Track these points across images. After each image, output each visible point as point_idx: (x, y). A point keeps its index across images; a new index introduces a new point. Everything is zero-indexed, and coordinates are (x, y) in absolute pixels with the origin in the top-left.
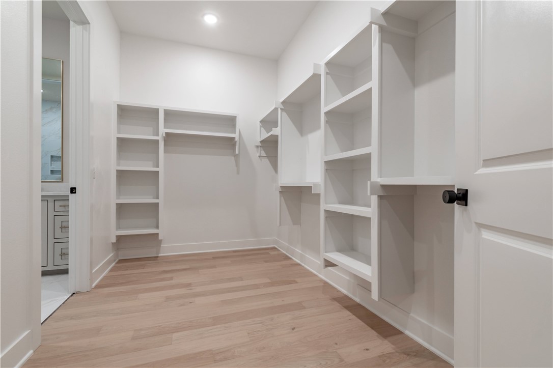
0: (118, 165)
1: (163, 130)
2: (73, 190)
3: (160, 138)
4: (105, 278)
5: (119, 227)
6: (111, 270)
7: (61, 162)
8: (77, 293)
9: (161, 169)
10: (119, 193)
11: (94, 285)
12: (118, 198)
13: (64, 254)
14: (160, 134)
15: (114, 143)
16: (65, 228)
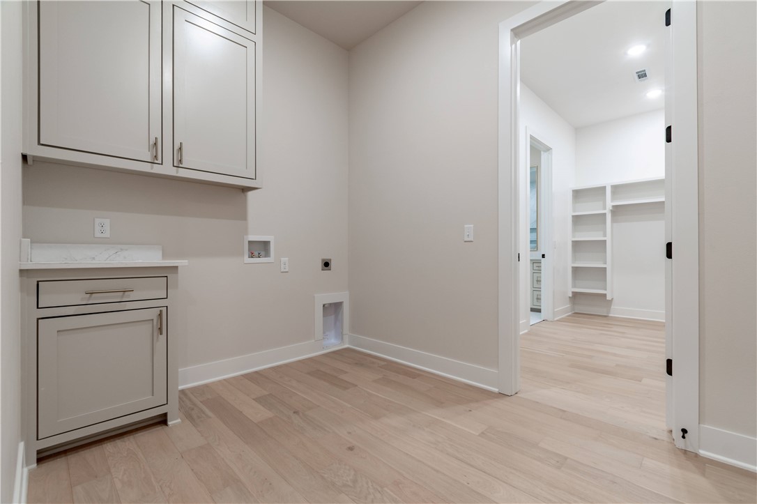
0: (574, 237)
1: (610, 203)
2: (543, 256)
3: (607, 211)
4: (563, 318)
5: (574, 286)
6: (568, 316)
7: (536, 234)
8: (546, 320)
9: (608, 239)
10: (575, 259)
11: (556, 319)
12: (573, 263)
13: (539, 299)
14: (607, 208)
15: (570, 220)
16: (539, 281)
